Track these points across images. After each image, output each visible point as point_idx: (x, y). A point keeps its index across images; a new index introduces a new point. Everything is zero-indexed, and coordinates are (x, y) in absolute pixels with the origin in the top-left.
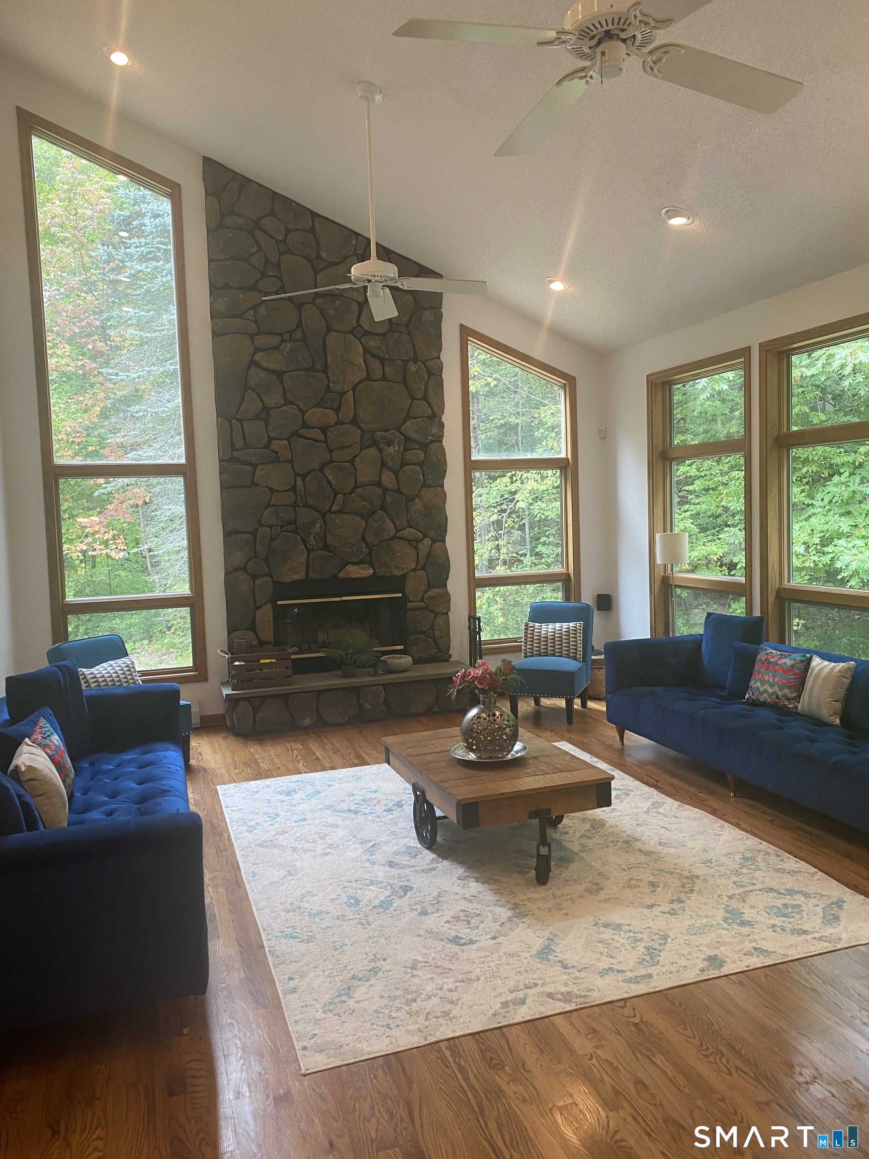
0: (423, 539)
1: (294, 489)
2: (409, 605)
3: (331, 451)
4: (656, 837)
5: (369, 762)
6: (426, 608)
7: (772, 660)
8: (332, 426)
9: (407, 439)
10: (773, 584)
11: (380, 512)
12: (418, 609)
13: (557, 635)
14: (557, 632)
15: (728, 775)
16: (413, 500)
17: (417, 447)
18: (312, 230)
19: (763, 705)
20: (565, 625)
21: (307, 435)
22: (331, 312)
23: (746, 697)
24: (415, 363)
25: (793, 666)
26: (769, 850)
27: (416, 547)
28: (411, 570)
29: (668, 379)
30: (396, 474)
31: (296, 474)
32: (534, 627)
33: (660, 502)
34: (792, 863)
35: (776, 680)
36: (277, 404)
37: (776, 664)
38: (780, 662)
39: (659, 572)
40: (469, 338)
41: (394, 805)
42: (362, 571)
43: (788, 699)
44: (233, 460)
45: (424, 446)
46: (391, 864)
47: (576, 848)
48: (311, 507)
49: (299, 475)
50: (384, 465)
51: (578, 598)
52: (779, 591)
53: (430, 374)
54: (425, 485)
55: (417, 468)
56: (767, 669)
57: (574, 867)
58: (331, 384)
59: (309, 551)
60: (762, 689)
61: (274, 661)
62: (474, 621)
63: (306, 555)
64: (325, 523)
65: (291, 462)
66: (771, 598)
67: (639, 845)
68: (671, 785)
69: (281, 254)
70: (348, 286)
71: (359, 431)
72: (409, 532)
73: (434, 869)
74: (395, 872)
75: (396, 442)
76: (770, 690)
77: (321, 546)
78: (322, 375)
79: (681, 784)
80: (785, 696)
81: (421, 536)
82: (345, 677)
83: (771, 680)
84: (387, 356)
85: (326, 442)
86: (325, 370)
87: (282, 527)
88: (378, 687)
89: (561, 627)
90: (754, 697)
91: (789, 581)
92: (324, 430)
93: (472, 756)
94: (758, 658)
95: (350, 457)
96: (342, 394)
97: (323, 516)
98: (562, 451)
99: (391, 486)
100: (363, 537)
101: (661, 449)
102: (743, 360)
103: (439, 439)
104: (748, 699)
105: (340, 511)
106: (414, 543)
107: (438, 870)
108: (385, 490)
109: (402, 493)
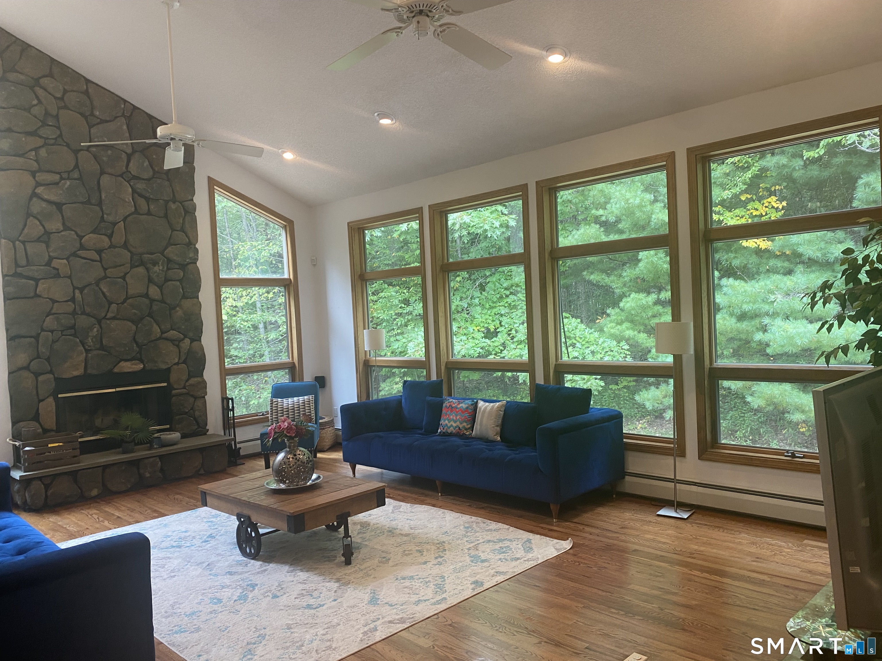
0: (183, 339)
1: (73, 300)
2: (174, 392)
3: (105, 269)
6: (187, 394)
7: (454, 406)
8: (106, 249)
9: (169, 261)
10: (444, 359)
11: (148, 318)
12: (181, 395)
13: (295, 406)
14: (295, 404)
15: (437, 482)
16: (174, 308)
17: (177, 267)
18: (86, 93)
19: (451, 435)
20: (301, 398)
21: (83, 255)
22: (104, 159)
23: (439, 431)
24: (174, 203)
25: (467, 408)
27: (178, 346)
28: (175, 364)
29: (362, 226)
30: (160, 287)
31: (75, 288)
32: (277, 401)
35: (458, 417)
36: (57, 229)
37: (456, 408)
38: (459, 406)
39: (362, 357)
40: (215, 187)
42: (134, 366)
43: (466, 429)
44: (16, 275)
45: (183, 267)
46: (230, 573)
47: (359, 541)
48: (88, 315)
49: (78, 288)
50: (150, 280)
52: (447, 363)
53: (186, 212)
54: (184, 297)
55: (178, 283)
56: (451, 411)
57: (363, 551)
58: (105, 216)
59: (87, 351)
60: (449, 425)
61: (61, 444)
62: (226, 400)
63: (85, 354)
64: (101, 327)
65: (70, 277)
66: (443, 368)
67: (398, 532)
68: (399, 495)
69: (59, 108)
71: (129, 254)
72: (173, 334)
73: (265, 570)
74: (236, 577)
75: (160, 263)
76: (454, 425)
77: (98, 346)
78: (97, 208)
79: (405, 494)
80: (464, 427)
81: (182, 336)
82: (124, 453)
83: (455, 418)
84: (151, 196)
85: (101, 261)
86: (100, 204)
87: (62, 331)
88: (155, 458)
89: (298, 400)
90: (444, 431)
91: (452, 357)
92: (100, 252)
93: (282, 486)
94: (444, 405)
95: (122, 274)
96: (115, 224)
97: (99, 322)
98: (286, 274)
99: (157, 297)
100: (134, 339)
101: (359, 273)
102: (418, 215)
103: (195, 260)
104: (440, 432)
105: (114, 318)
106: (177, 343)
107: (269, 570)
108: (152, 301)
109: (165, 303)
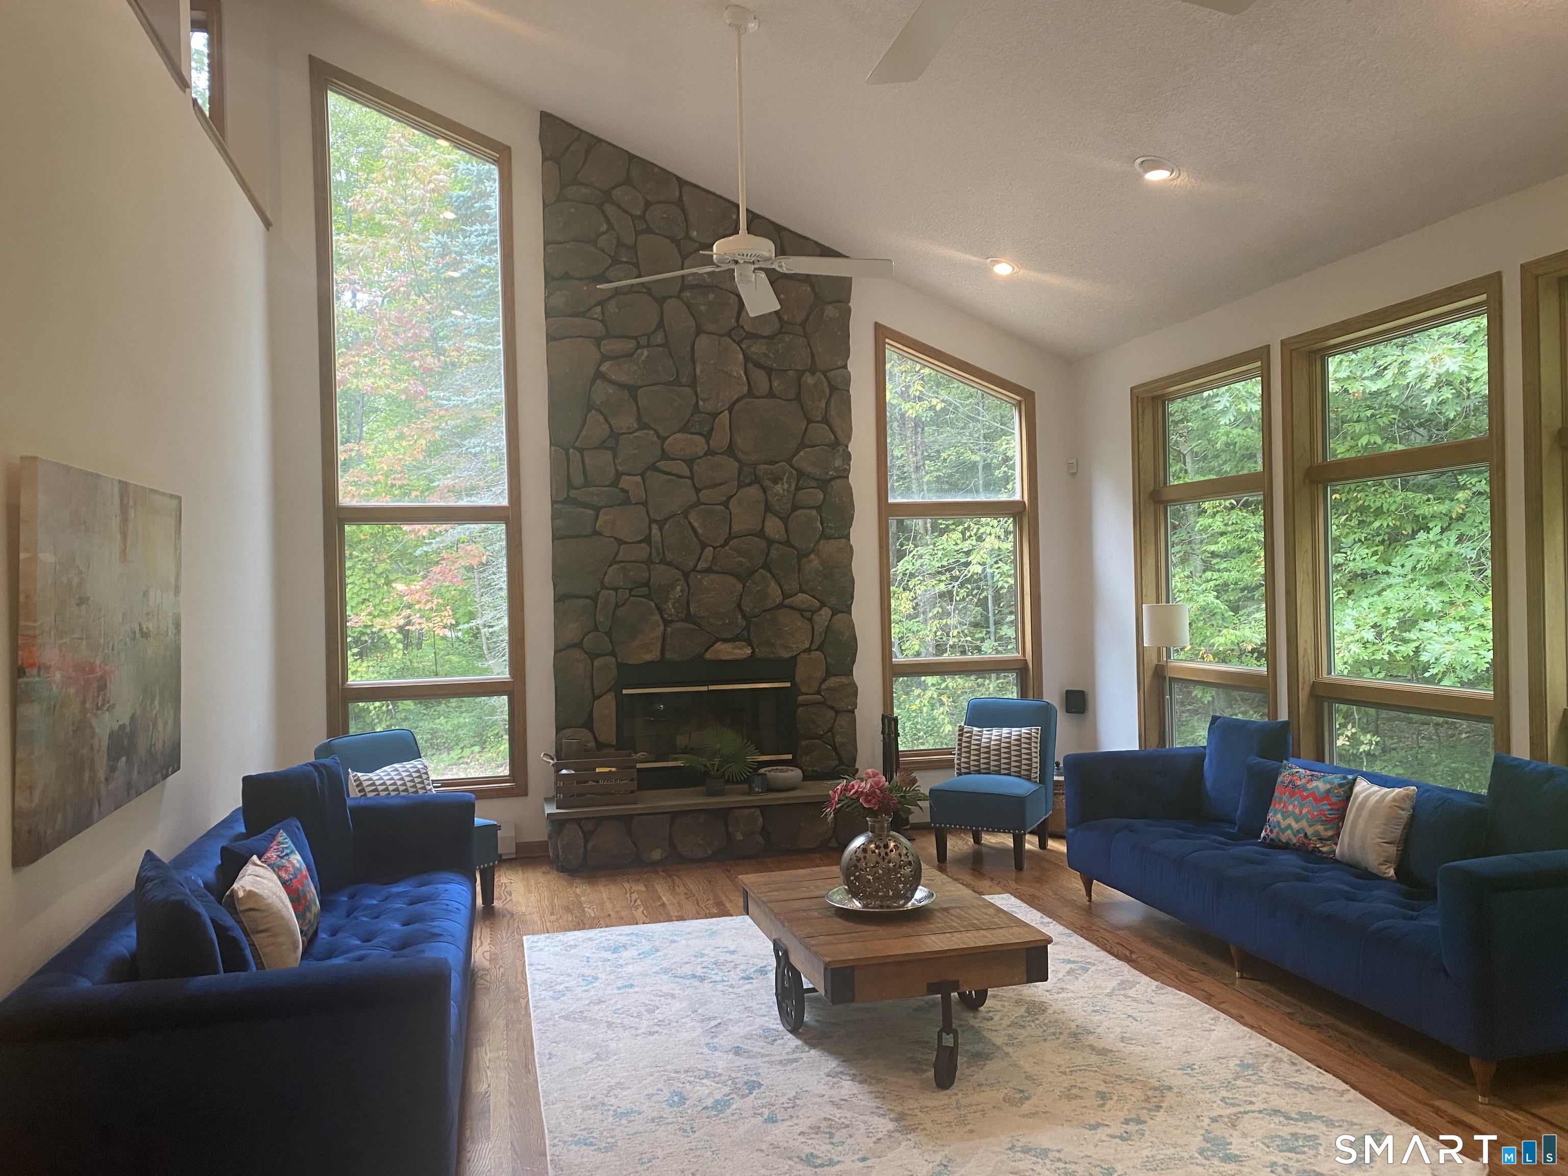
0: (820, 609)
1: (648, 540)
2: (800, 698)
3: (698, 491)
4: (1118, 1030)
5: (731, 912)
6: (824, 703)
7: (1299, 783)
8: (700, 458)
9: (801, 474)
10: (1306, 675)
11: (762, 571)
12: (813, 704)
13: (1003, 745)
14: (1003, 740)
15: (1231, 946)
16: (807, 555)
17: (813, 484)
18: (680, 204)
19: (1286, 847)
20: (1015, 731)
21: (665, 469)
22: (702, 308)
23: (1262, 835)
24: (813, 374)
25: (1328, 791)
26: (1280, 1055)
27: (810, 620)
28: (804, 651)
29: (1160, 392)
30: (785, 520)
31: (652, 521)
32: (971, 732)
33: (1150, 561)
34: (1313, 1075)
35: (1305, 811)
36: (629, 428)
37: (1304, 788)
38: (1309, 786)
39: (1151, 659)
40: (887, 340)
41: (756, 971)
42: (736, 651)
43: (1321, 839)
44: (568, 501)
45: (824, 484)
46: (738, 1051)
47: (999, 1041)
48: (670, 564)
49: (656, 521)
50: (768, 509)
51: (1039, 694)
52: (1314, 686)
53: (833, 389)
54: (824, 536)
55: (814, 512)
56: (1292, 795)
57: (991, 1066)
58: (701, 403)
59: (667, 623)
60: (1284, 824)
61: (614, 769)
62: (889, 723)
63: (662, 628)
64: (688, 585)
65: (645, 504)
66: (1303, 695)
68: (1152, 958)
69: (638, 233)
70: (709, 269)
71: (736, 464)
72: (801, 599)
73: (796, 1060)
74: (741, 1061)
75: (785, 478)
76: (1295, 826)
77: (683, 615)
78: (688, 391)
79: (1167, 958)
80: (1316, 834)
81: (817, 604)
82: (710, 794)
83: (1297, 811)
84: (774, 365)
85: (691, 478)
86: (693, 384)
87: (631, 590)
88: (752, 810)
89: (1010, 733)
90: (1272, 836)
91: (1329, 673)
92: (690, 462)
93: (857, 904)
94: (1279, 779)
95: (724, 498)
96: (715, 415)
97: (686, 576)
98: (1017, 492)
99: (777, 537)
100: (739, 605)
101: (1151, 488)
102: (1259, 364)
103: (844, 474)
104: (1264, 838)
105: (709, 570)
106: (808, 614)
107: (801, 1062)
108: (770, 542)
109: (793, 547)
